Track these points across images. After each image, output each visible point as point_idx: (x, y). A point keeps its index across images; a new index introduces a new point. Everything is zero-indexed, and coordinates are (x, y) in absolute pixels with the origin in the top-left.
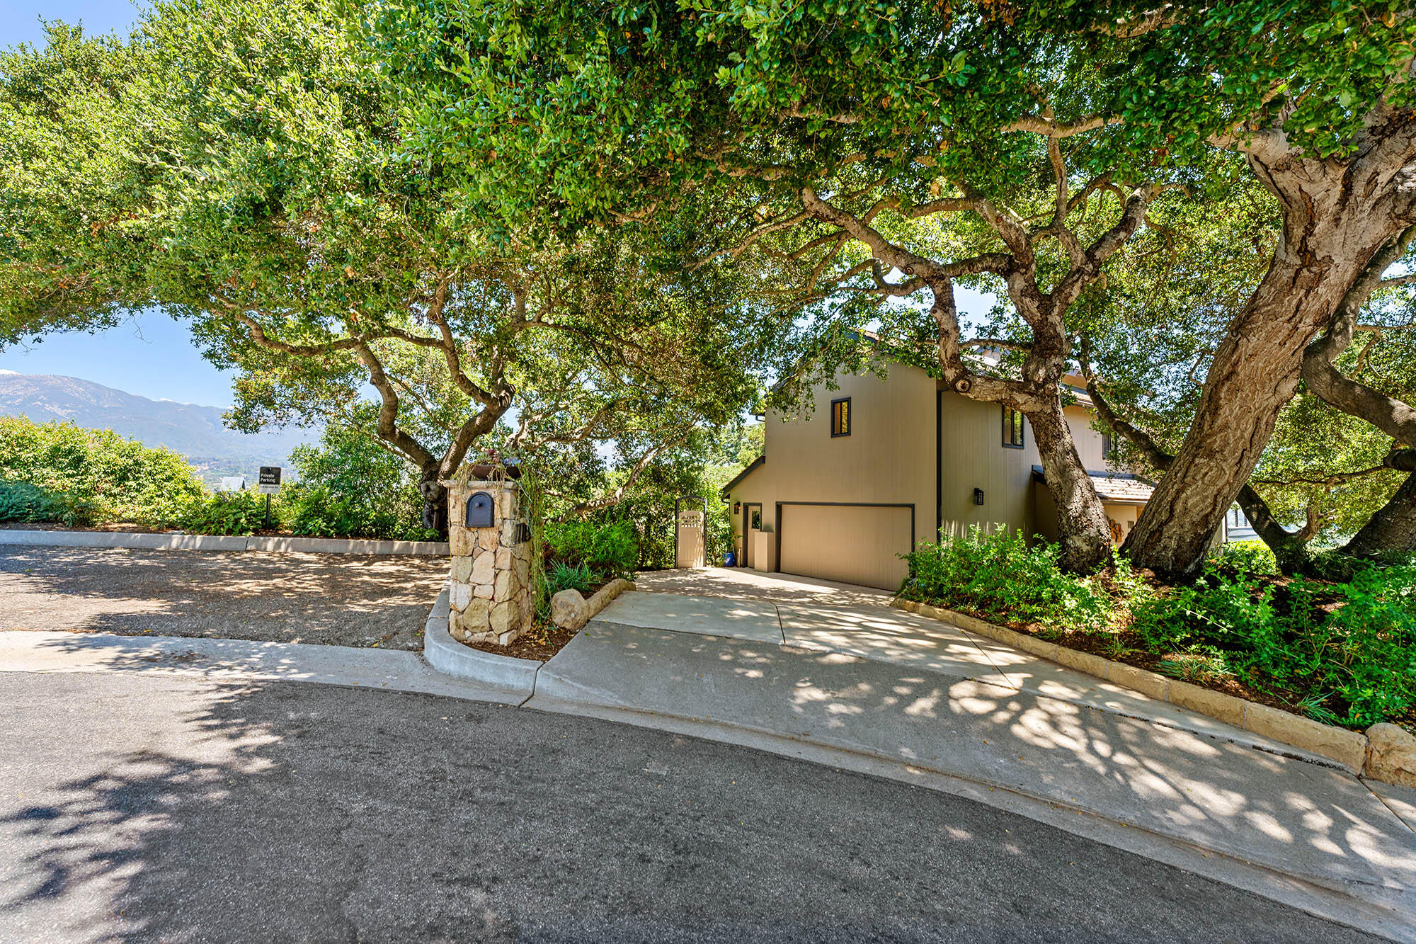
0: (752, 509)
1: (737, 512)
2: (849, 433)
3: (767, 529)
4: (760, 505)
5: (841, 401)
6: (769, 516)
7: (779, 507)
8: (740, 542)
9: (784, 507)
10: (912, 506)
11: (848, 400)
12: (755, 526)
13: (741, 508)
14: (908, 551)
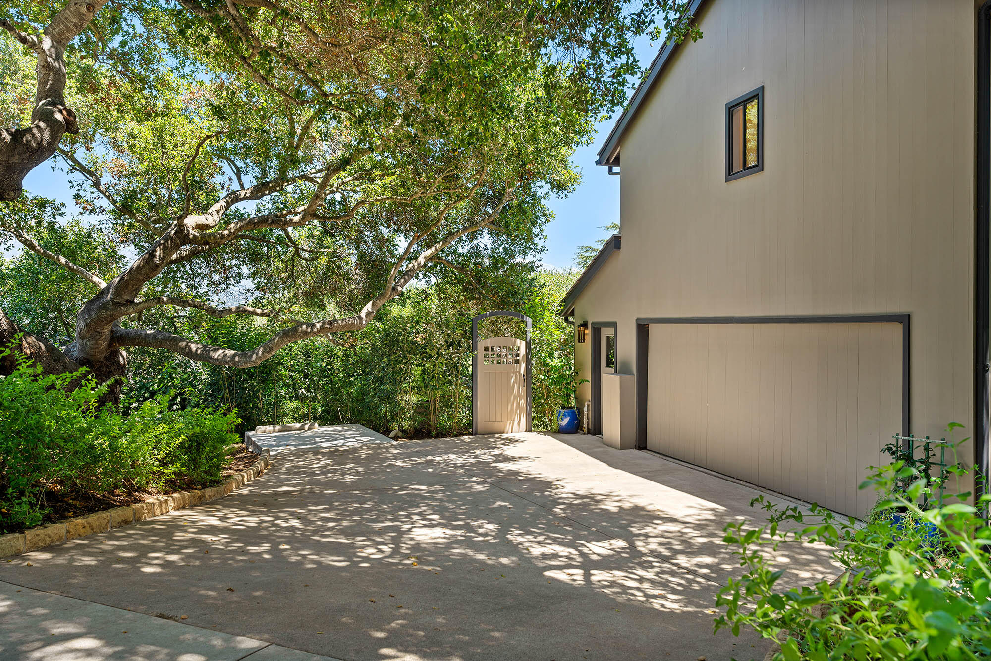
0: (606, 332)
1: (582, 339)
2: (759, 166)
3: (622, 371)
4: (614, 325)
5: (745, 102)
6: (627, 347)
7: (643, 330)
8: (587, 391)
9: (654, 330)
10: (905, 320)
11: (757, 96)
12: (610, 363)
13: (588, 332)
14: (894, 432)
